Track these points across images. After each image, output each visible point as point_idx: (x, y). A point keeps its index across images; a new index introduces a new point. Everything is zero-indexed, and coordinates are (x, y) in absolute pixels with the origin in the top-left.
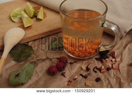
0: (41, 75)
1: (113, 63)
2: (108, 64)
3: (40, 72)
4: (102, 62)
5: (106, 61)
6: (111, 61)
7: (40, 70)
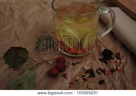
0: (42, 77)
1: (118, 64)
2: (112, 65)
3: (41, 73)
4: (106, 63)
5: (111, 62)
6: (115, 63)
7: (41, 71)
